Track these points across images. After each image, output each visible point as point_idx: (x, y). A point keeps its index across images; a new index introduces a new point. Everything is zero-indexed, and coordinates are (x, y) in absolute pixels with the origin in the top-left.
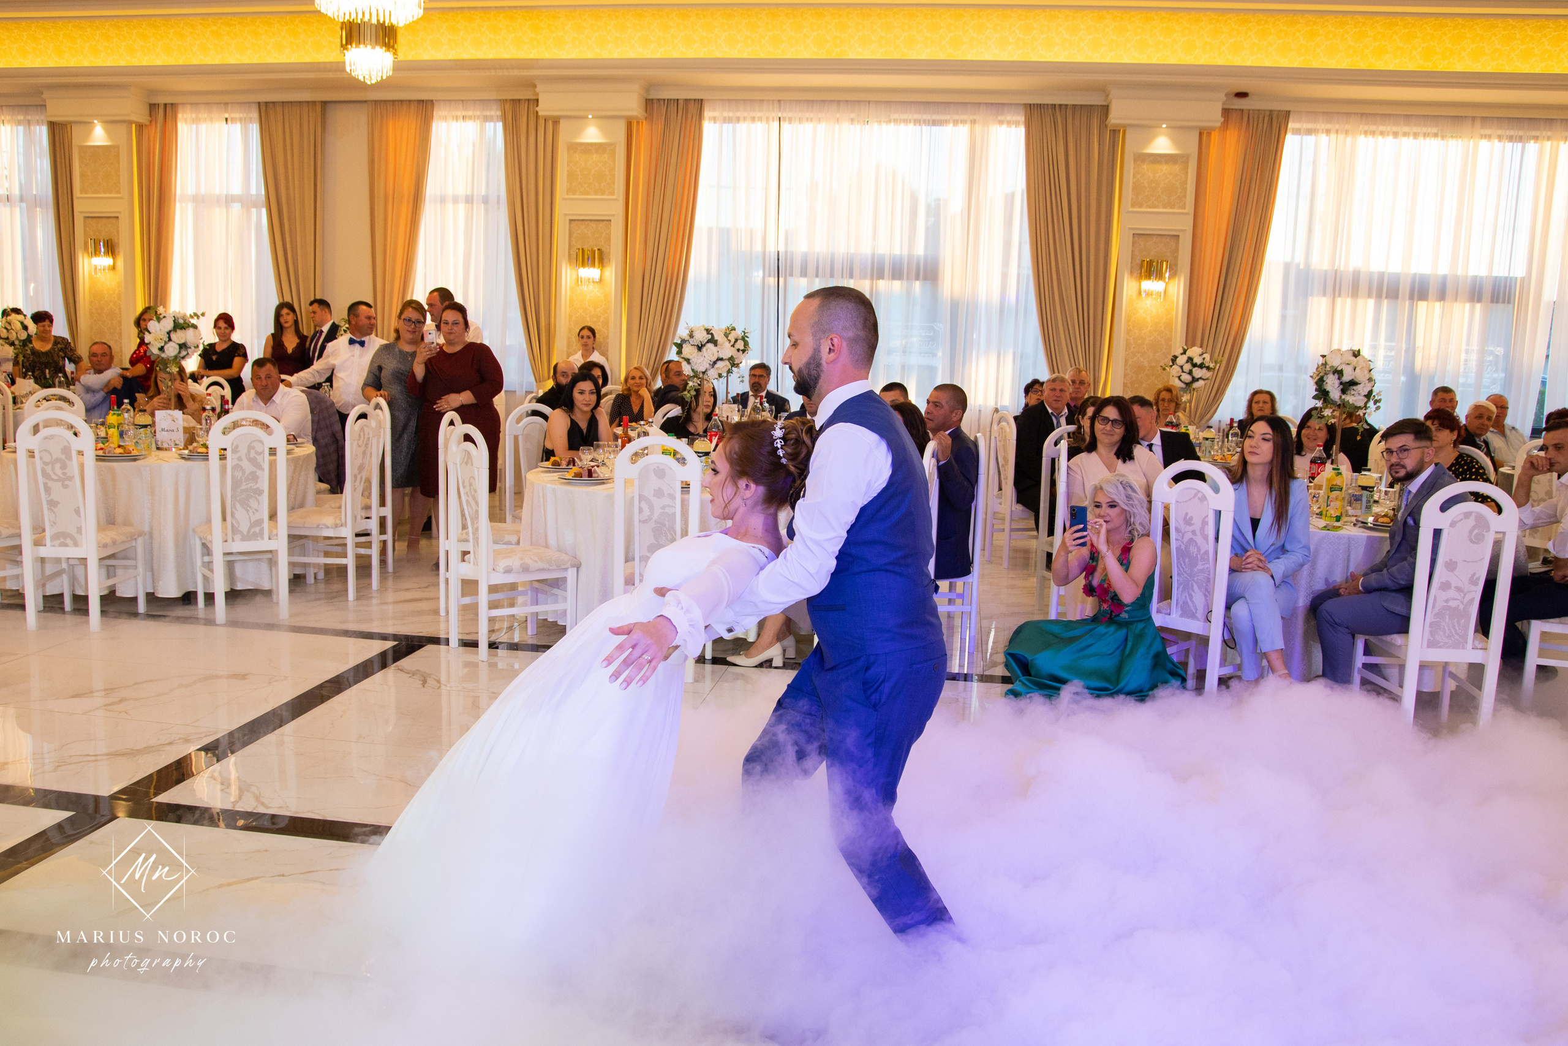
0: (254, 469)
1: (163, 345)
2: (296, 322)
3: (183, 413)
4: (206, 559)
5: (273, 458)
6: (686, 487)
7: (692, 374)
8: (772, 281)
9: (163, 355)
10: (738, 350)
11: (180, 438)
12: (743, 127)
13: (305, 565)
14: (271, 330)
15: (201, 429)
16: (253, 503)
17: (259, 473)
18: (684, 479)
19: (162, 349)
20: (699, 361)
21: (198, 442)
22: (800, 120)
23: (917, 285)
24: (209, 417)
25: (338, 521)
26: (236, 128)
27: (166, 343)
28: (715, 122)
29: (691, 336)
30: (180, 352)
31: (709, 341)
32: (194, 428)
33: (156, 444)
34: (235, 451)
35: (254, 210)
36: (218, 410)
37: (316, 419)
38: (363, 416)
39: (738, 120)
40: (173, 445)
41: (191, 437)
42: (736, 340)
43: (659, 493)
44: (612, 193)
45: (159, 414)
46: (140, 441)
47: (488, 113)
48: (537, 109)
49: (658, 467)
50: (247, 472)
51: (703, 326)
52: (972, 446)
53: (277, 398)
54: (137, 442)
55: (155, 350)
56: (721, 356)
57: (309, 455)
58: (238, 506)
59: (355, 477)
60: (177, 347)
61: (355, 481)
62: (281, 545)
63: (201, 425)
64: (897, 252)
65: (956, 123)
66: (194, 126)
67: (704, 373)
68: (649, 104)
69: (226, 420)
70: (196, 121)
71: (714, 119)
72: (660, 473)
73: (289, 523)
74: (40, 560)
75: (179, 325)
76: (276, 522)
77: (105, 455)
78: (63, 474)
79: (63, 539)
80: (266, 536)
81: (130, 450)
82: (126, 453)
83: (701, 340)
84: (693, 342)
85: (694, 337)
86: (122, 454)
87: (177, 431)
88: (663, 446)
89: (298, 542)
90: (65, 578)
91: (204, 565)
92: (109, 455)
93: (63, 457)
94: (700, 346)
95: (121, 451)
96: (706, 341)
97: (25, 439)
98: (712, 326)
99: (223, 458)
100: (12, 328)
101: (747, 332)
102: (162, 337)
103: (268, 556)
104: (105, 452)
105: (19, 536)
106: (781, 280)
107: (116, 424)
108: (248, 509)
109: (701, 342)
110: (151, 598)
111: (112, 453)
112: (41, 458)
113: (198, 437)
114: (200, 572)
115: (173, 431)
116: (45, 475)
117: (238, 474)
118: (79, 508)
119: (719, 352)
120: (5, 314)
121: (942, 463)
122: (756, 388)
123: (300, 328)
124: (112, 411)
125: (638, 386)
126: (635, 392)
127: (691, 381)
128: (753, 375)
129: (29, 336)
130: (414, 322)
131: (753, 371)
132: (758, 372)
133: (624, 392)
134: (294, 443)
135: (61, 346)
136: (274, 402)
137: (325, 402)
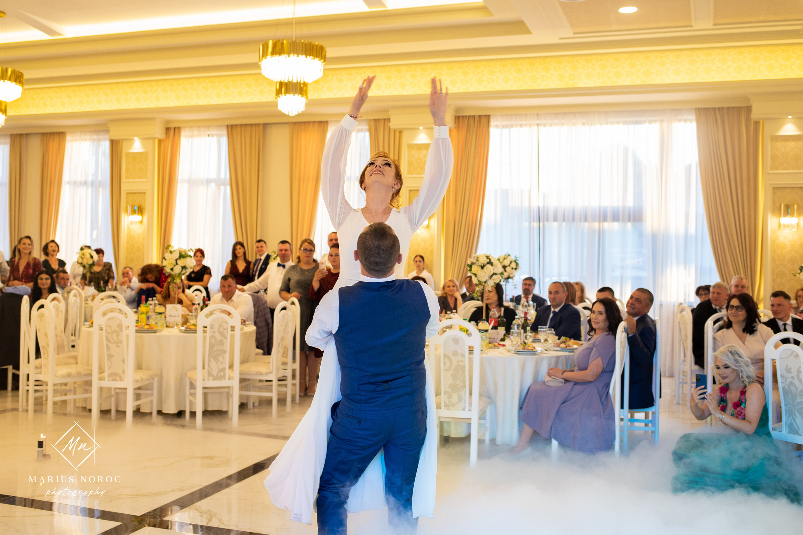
0: (221, 338)
1: (172, 266)
2: (245, 253)
3: (182, 306)
4: (192, 391)
5: (233, 332)
6: (471, 350)
8: (535, 224)
9: (172, 273)
10: (512, 268)
11: (180, 320)
12: (514, 130)
13: (248, 397)
14: (230, 258)
15: (192, 315)
16: (220, 358)
17: (224, 341)
18: (471, 345)
19: (172, 269)
20: (482, 275)
21: (189, 322)
22: (551, 125)
23: (629, 225)
24: (197, 308)
25: (268, 371)
26: (215, 139)
27: (174, 266)
28: (498, 128)
29: (477, 260)
30: (182, 271)
31: (488, 263)
32: (188, 315)
33: (166, 324)
34: (212, 327)
35: (222, 187)
36: (202, 304)
37: (256, 311)
38: (284, 308)
39: (512, 126)
40: (175, 324)
41: (185, 321)
42: (511, 262)
43: (455, 353)
45: (169, 306)
46: (158, 322)
47: (360, 128)
48: (389, 124)
49: (455, 337)
50: (218, 340)
51: (485, 254)
52: (652, 327)
53: (234, 298)
54: (156, 323)
55: (168, 270)
56: (495, 272)
57: (252, 331)
58: (212, 359)
59: (279, 344)
60: (181, 268)
61: (279, 347)
62: (235, 384)
63: (192, 312)
64: (615, 205)
65: (650, 122)
66: (190, 139)
68: (458, 119)
69: (206, 310)
70: (192, 136)
71: (497, 126)
72: (456, 341)
73: (240, 371)
74: (101, 389)
75: (182, 256)
76: (233, 370)
77: (140, 329)
78: (118, 339)
79: (114, 376)
80: (227, 378)
81: (153, 326)
82: (150, 328)
83: (483, 262)
84: (478, 263)
85: (479, 261)
86: (148, 329)
87: (178, 316)
88: (460, 326)
89: (244, 382)
90: (113, 400)
91: (191, 394)
92: (142, 329)
93: (118, 330)
94: (483, 266)
95: (147, 327)
96: (486, 263)
97: (98, 319)
98: (491, 255)
99: (205, 332)
100: (84, 258)
101: (518, 258)
102: (172, 262)
103: (227, 390)
104: (140, 327)
105: (91, 375)
106: (541, 224)
107: (145, 312)
108: (218, 361)
109: (483, 264)
110: (160, 412)
111: (144, 328)
112: (106, 330)
113: (190, 319)
114: (188, 398)
115: (176, 316)
116: (107, 339)
117: (213, 341)
118: (124, 359)
119: (494, 270)
120: (82, 249)
121: (630, 335)
122: (526, 293)
123: (247, 257)
124: (143, 304)
125: (452, 291)
126: (450, 295)
127: (477, 287)
128: (524, 284)
129: (94, 262)
130: (308, 251)
131: (525, 282)
132: (528, 282)
133: (443, 295)
134: (244, 324)
135: (106, 267)
136: (232, 300)
137: (262, 301)
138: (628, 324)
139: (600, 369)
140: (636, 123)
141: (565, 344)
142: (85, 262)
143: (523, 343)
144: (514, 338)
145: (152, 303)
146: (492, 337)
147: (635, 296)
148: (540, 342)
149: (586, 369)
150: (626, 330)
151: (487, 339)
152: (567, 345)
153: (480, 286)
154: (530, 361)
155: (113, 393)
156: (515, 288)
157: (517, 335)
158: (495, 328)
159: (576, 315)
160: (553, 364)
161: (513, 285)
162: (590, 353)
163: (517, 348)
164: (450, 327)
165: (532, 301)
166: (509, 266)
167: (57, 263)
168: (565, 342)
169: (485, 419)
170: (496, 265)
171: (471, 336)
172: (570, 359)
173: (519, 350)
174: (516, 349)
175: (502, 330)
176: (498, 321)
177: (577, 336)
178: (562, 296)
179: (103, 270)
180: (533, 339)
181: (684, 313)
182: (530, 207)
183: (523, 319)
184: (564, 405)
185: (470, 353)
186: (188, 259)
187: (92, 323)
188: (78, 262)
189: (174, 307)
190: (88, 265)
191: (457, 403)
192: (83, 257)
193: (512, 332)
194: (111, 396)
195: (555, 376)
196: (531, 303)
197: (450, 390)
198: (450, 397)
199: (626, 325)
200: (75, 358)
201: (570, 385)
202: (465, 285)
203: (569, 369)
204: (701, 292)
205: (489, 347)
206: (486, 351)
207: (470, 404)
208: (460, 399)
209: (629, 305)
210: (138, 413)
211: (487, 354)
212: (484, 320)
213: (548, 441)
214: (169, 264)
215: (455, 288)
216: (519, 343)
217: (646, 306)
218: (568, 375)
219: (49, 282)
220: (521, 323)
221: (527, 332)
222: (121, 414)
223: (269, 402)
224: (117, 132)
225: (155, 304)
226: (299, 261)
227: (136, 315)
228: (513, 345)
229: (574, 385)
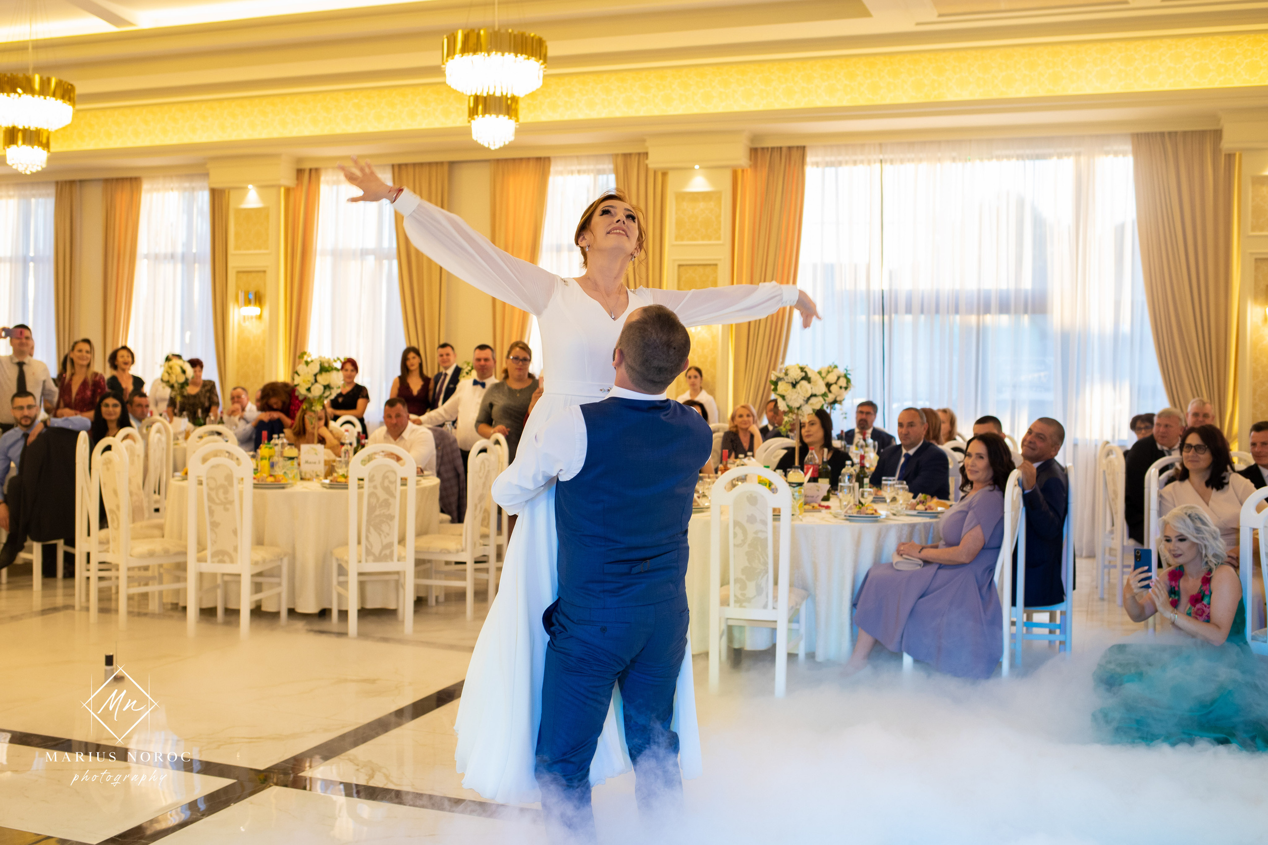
0: (387, 496)
1: (310, 385)
2: (421, 365)
3: (325, 448)
4: (342, 579)
5: (404, 488)
6: (777, 515)
7: (786, 409)
8: (877, 318)
9: (309, 395)
10: (841, 387)
11: (321, 469)
12: (844, 170)
13: (428, 588)
15: (340, 461)
16: (385, 528)
17: (391, 500)
18: (776, 506)
19: (309, 390)
20: (794, 397)
21: (336, 472)
22: (902, 161)
23: (1026, 319)
24: (347, 450)
25: (459, 547)
27: (312, 384)
28: (817, 167)
29: (786, 374)
30: (324, 393)
31: (803, 379)
32: (334, 461)
33: (301, 475)
34: (371, 480)
35: (385, 262)
36: (355, 444)
37: (440, 454)
38: (484, 450)
39: (840, 163)
40: (314, 475)
41: (330, 470)
42: (839, 378)
43: (752, 519)
44: (719, 239)
45: (304, 447)
46: (288, 472)
47: (601, 167)
48: (647, 162)
49: (751, 495)
50: (381, 499)
51: (798, 365)
52: (1062, 478)
53: (406, 434)
55: (302, 391)
56: (814, 392)
57: (434, 486)
58: (372, 529)
59: (476, 506)
60: (322, 388)
61: (476, 510)
62: (408, 568)
63: (340, 457)
64: (1004, 287)
65: (1060, 156)
66: (335, 187)
67: (798, 408)
68: (755, 152)
69: (362, 453)
71: (817, 164)
72: (753, 500)
73: (416, 547)
74: (201, 575)
75: (324, 369)
76: (404, 546)
77: (260, 482)
78: (226, 498)
79: (221, 555)
80: (395, 558)
81: (281, 478)
82: (275, 481)
83: (796, 377)
84: (788, 379)
85: (789, 375)
86: (272, 482)
87: (319, 463)
88: (759, 477)
89: (423, 565)
90: (219, 592)
91: (340, 584)
92: (263, 483)
93: (226, 483)
94: (794, 383)
95: (270, 479)
96: (800, 378)
97: (195, 467)
98: (807, 365)
99: (360, 487)
100: (172, 373)
101: (850, 370)
102: (309, 379)
103: (395, 577)
104: (260, 480)
105: (185, 553)
106: (886, 318)
107: (267, 456)
108: (381, 532)
109: (795, 379)
110: (292, 612)
111: (266, 481)
112: (208, 484)
113: (338, 468)
114: (335, 590)
115: (315, 463)
116: (210, 499)
117: (373, 501)
118: (236, 529)
119: (813, 389)
120: (168, 359)
121: (1027, 491)
122: (862, 426)
123: (425, 372)
124: (264, 443)
125: (746, 424)
126: (742, 429)
127: (787, 416)
128: (860, 412)
129: (187, 379)
130: (521, 360)
131: (860, 409)
132: (865, 409)
133: (732, 429)
134: (422, 474)
135: (207, 388)
136: (403, 438)
137: (449, 438)
138: (1024, 473)
139: (980, 545)
140: (1038, 157)
141: (925, 506)
142: (173, 380)
143: (857, 503)
144: (843, 497)
145: (279, 442)
146: (809, 493)
147: (1036, 430)
148: (885, 501)
149: (958, 544)
150: (1020, 483)
151: (801, 497)
152: (926, 507)
153: (790, 415)
154: (869, 531)
155: (219, 581)
156: (845, 418)
157: (848, 491)
158: (813, 480)
159: (942, 459)
160: (905, 536)
161: (842, 414)
162: (964, 519)
163: (849, 511)
164: (743, 479)
165: (872, 438)
166: (836, 383)
167: (131, 381)
168: (924, 502)
169: (798, 622)
170: (815, 382)
171: (777, 492)
172: (932, 528)
173: (851, 515)
174: (846, 512)
175: (824, 484)
176: (819, 470)
177: (943, 493)
178: (920, 430)
179: (201, 391)
180: (874, 498)
181: (1112, 457)
182: (868, 291)
183: (858, 466)
184: (922, 600)
185: (774, 520)
186: (334, 374)
187: (186, 474)
188: (162, 380)
189: (312, 448)
190: (179, 384)
191: (755, 596)
192: (170, 371)
193: (841, 486)
194: (216, 587)
195: (908, 555)
196: (870, 441)
197: (744, 577)
198: (744, 587)
199: (1021, 475)
200: (161, 527)
201: (932, 569)
202: (767, 413)
203: (930, 544)
204: (1139, 424)
205: (805, 509)
206: (800, 517)
207: (775, 598)
208: (759, 590)
209: (1026, 443)
210: (257, 612)
211: (801, 520)
212: (797, 468)
213: (897, 656)
214: (304, 381)
215: (751, 419)
216: (852, 503)
217: (1052, 446)
218: (929, 553)
219: (118, 410)
220: (854, 473)
221: (865, 486)
222: (232, 613)
223: (461, 595)
224: (221, 177)
225: (283, 444)
226: (507, 377)
227: (254, 461)
228: (843, 507)
229: (939, 568)
